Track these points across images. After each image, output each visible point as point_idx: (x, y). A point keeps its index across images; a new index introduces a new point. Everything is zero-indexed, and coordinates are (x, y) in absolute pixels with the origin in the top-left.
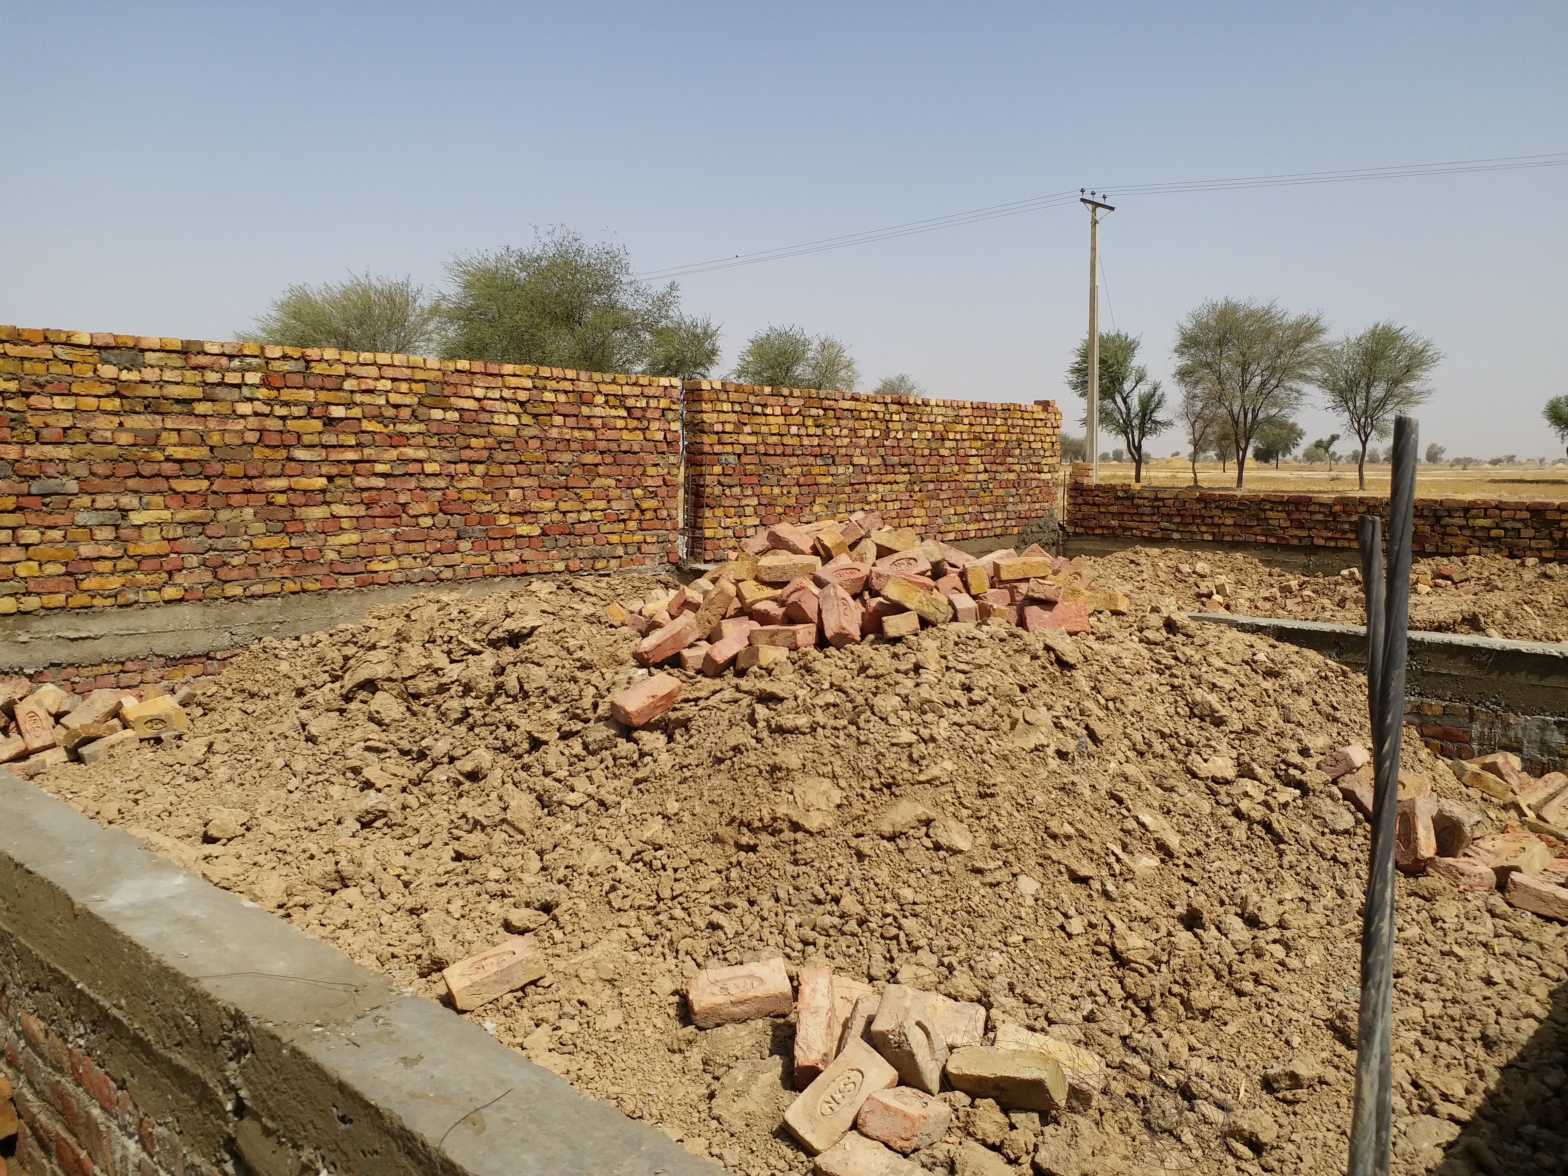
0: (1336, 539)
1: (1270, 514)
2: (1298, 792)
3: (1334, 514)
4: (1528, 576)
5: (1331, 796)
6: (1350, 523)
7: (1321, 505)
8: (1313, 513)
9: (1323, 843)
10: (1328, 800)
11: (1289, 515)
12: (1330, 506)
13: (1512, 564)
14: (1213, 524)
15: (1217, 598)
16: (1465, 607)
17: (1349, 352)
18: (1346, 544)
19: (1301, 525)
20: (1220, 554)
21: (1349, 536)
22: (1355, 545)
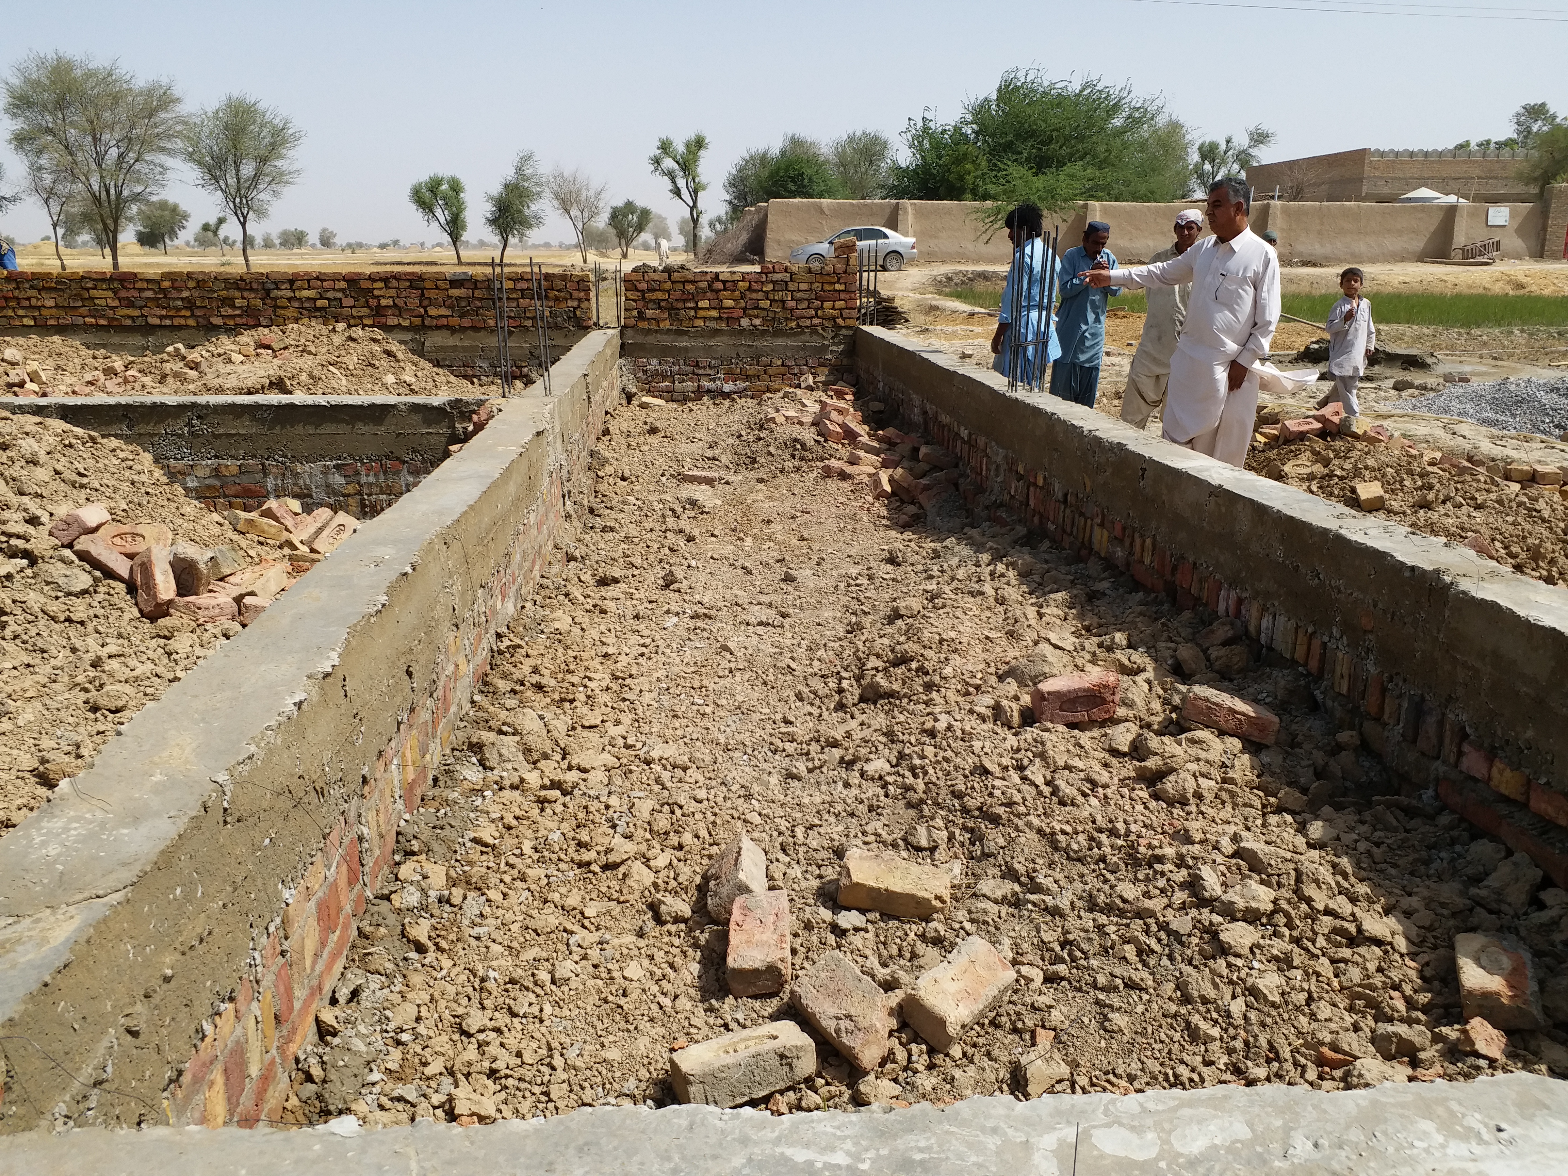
0: (171, 317)
1: (94, 293)
2: (25, 562)
3: (163, 291)
4: (338, 340)
5: (63, 560)
6: (182, 299)
7: (148, 281)
8: (141, 290)
9: (54, 607)
10: (60, 565)
11: (115, 293)
12: (158, 282)
13: (325, 330)
14: (31, 307)
15: (30, 386)
16: (271, 372)
17: (209, 125)
18: (183, 322)
19: (131, 305)
20: (35, 338)
21: (183, 313)
22: (191, 322)
